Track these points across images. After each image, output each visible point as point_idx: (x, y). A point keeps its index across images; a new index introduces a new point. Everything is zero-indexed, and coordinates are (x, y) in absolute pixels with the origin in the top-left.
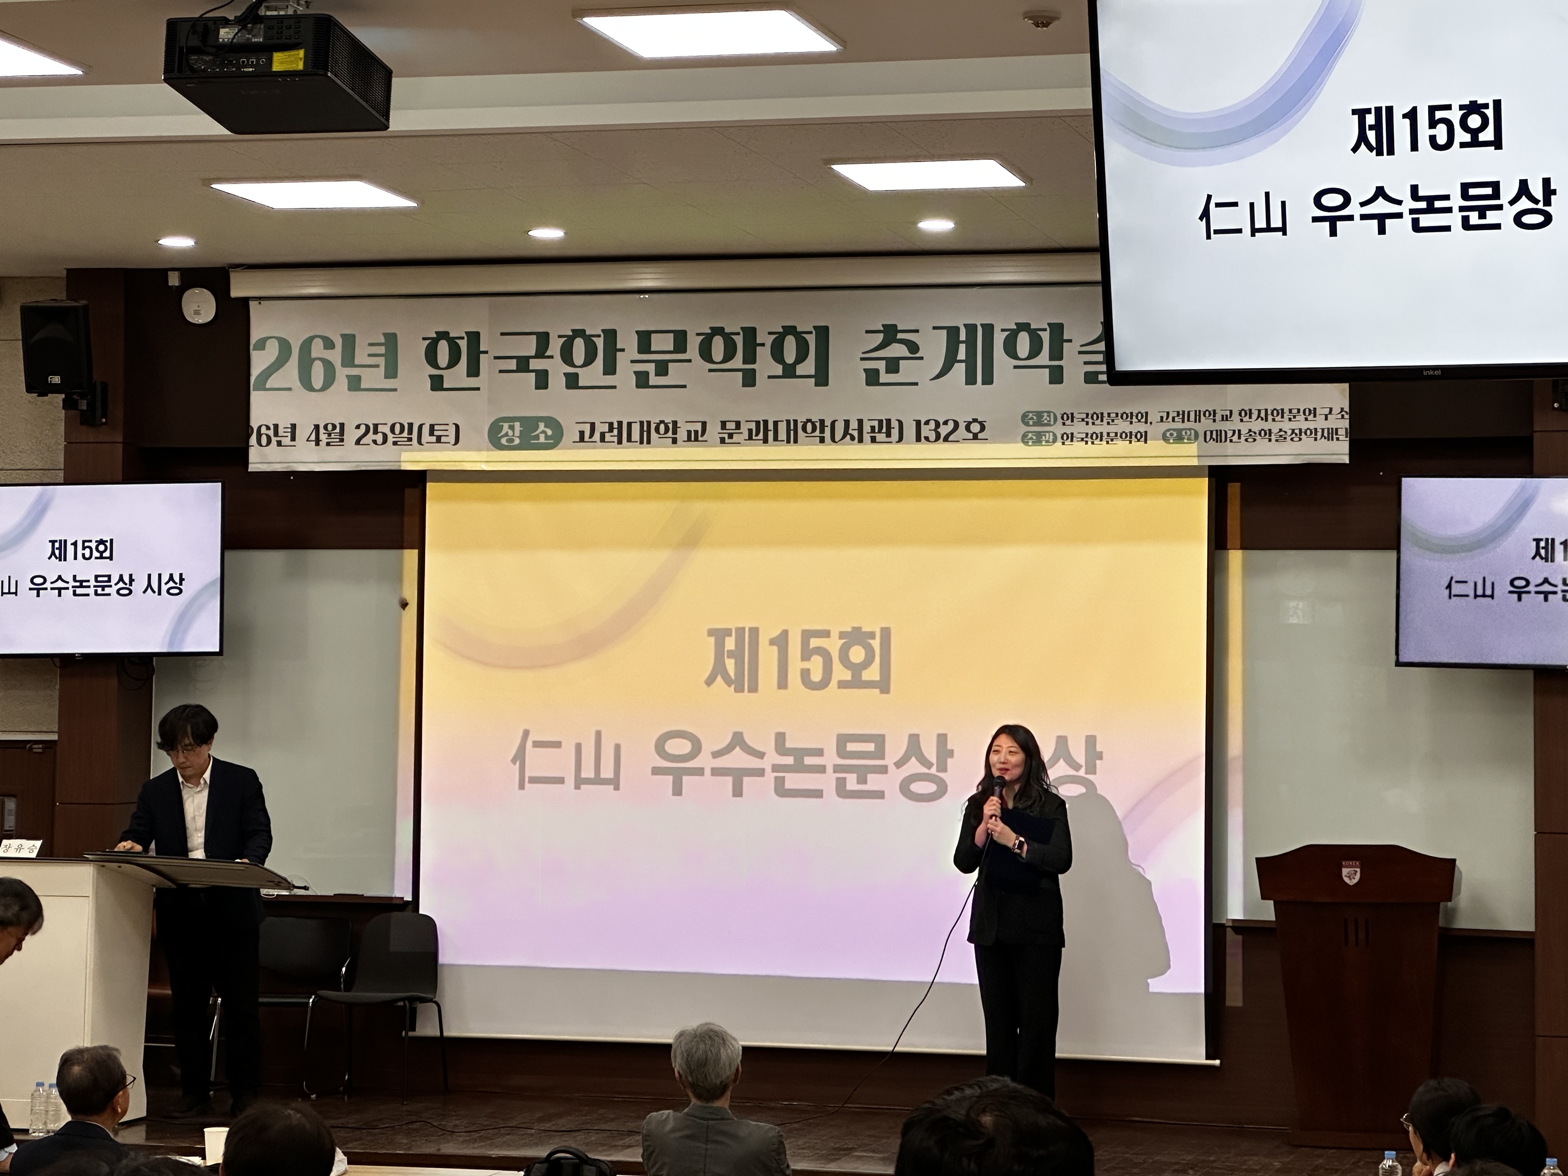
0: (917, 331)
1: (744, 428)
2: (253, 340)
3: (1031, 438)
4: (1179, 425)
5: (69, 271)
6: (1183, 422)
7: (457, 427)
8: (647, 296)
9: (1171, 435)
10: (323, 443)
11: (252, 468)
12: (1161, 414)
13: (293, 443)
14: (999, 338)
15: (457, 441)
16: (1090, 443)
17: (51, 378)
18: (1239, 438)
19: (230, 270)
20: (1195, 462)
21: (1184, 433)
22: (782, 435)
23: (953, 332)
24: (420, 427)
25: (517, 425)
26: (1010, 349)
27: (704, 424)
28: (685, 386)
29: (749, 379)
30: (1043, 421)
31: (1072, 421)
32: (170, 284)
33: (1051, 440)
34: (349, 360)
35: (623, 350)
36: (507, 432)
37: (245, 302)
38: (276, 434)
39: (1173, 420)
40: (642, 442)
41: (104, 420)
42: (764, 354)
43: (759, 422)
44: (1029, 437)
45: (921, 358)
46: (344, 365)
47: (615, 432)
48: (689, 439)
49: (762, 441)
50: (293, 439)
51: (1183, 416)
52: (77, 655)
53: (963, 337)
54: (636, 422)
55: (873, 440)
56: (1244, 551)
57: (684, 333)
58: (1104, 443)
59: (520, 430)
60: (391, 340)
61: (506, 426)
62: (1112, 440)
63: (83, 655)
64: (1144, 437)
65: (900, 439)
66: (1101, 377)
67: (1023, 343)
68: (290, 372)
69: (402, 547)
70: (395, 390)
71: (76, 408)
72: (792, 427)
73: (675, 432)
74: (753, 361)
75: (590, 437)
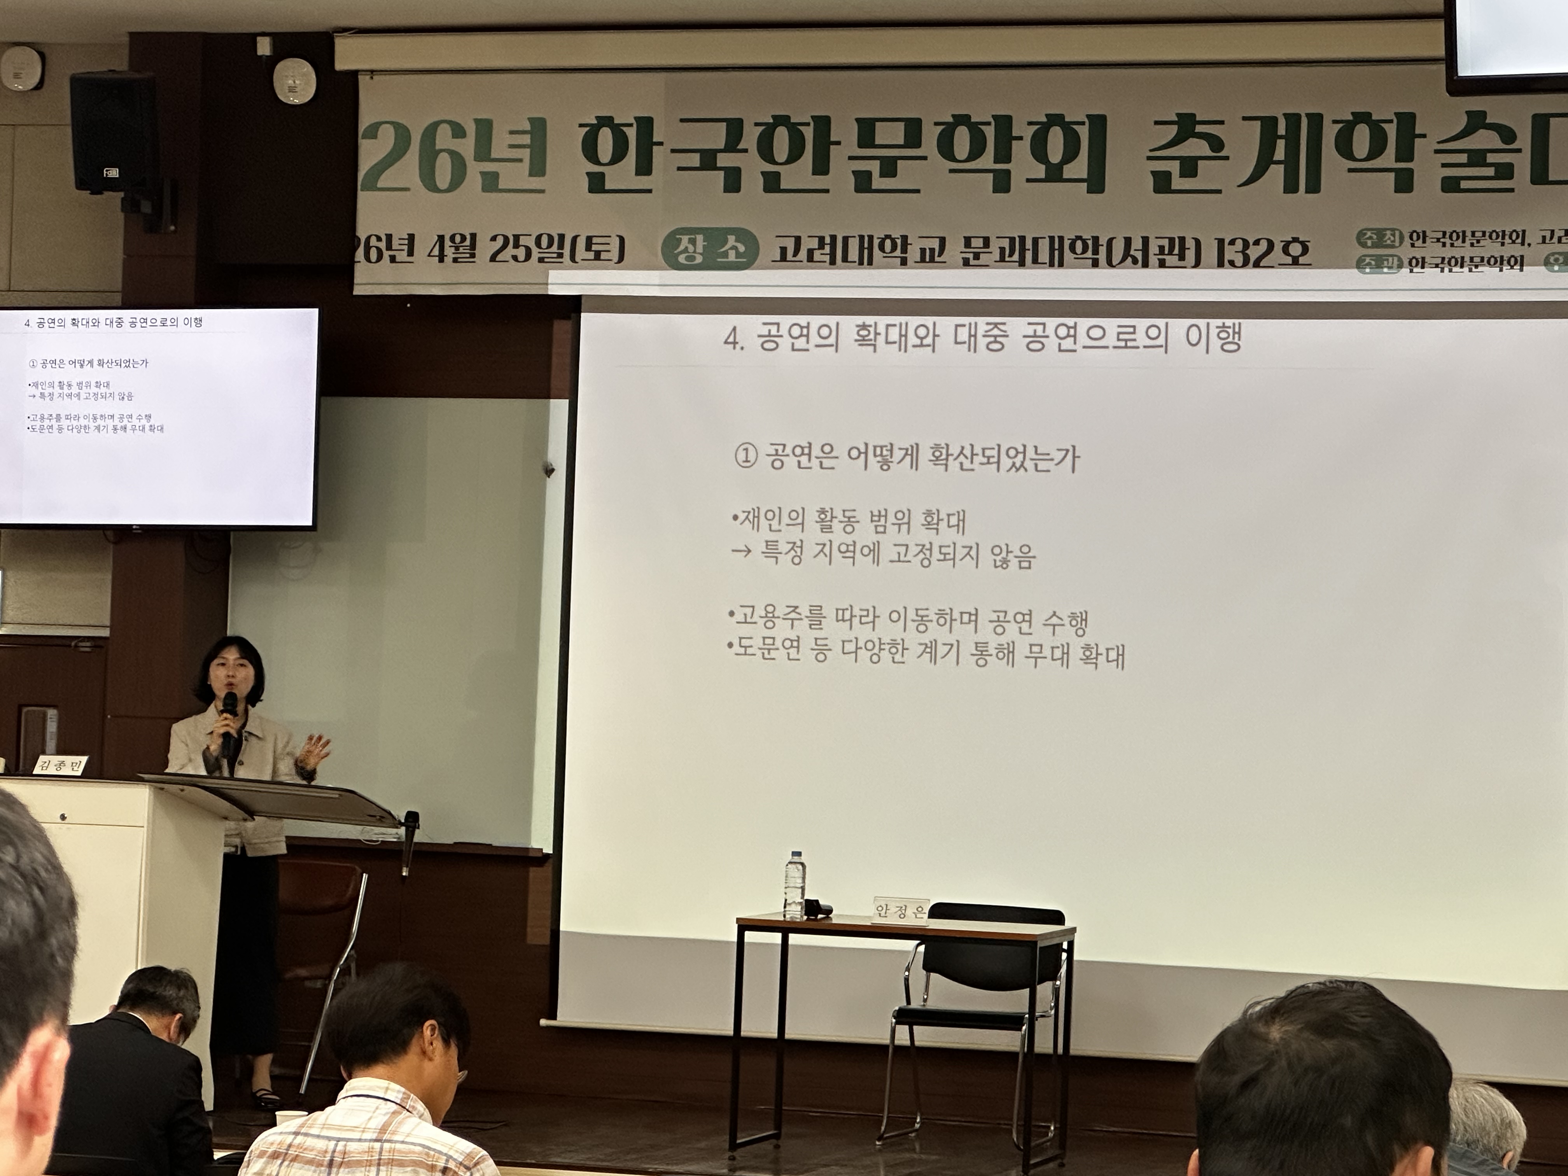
0: (1222, 123)
1: (995, 246)
2: (363, 126)
3: (1369, 264)
4: (1566, 248)
5: (132, 34)
7: (622, 240)
8: (871, 74)
9: (1556, 260)
10: (448, 259)
11: (358, 291)
12: (1543, 233)
13: (410, 259)
14: (1329, 133)
15: (621, 258)
16: (1446, 270)
19: (335, 34)
22: (1044, 256)
23: (1269, 124)
24: (574, 240)
25: (700, 238)
26: (1344, 147)
27: (943, 241)
28: (918, 191)
29: (1002, 183)
30: (1386, 241)
31: (1424, 242)
32: (260, 53)
33: (1395, 266)
34: (483, 153)
35: (838, 143)
36: (687, 248)
37: (353, 75)
38: (389, 247)
39: (1560, 241)
40: (861, 263)
41: (172, 228)
42: (1021, 150)
43: (1014, 238)
44: (1364, 263)
45: (1227, 158)
46: (477, 160)
47: (827, 249)
48: (923, 260)
49: (1017, 264)
50: (411, 253)
52: (134, 527)
53: (1281, 130)
54: (855, 237)
55: (1162, 264)
57: (918, 122)
58: (1466, 269)
59: (704, 245)
60: (540, 129)
61: (685, 239)
62: (1476, 267)
63: (142, 527)
64: (1520, 262)
65: (1197, 265)
66: (1464, 184)
67: (1362, 138)
68: (409, 167)
69: (549, 396)
70: (542, 191)
71: (138, 211)
72: (1057, 246)
73: (904, 251)
74: (1008, 160)
75: (795, 255)
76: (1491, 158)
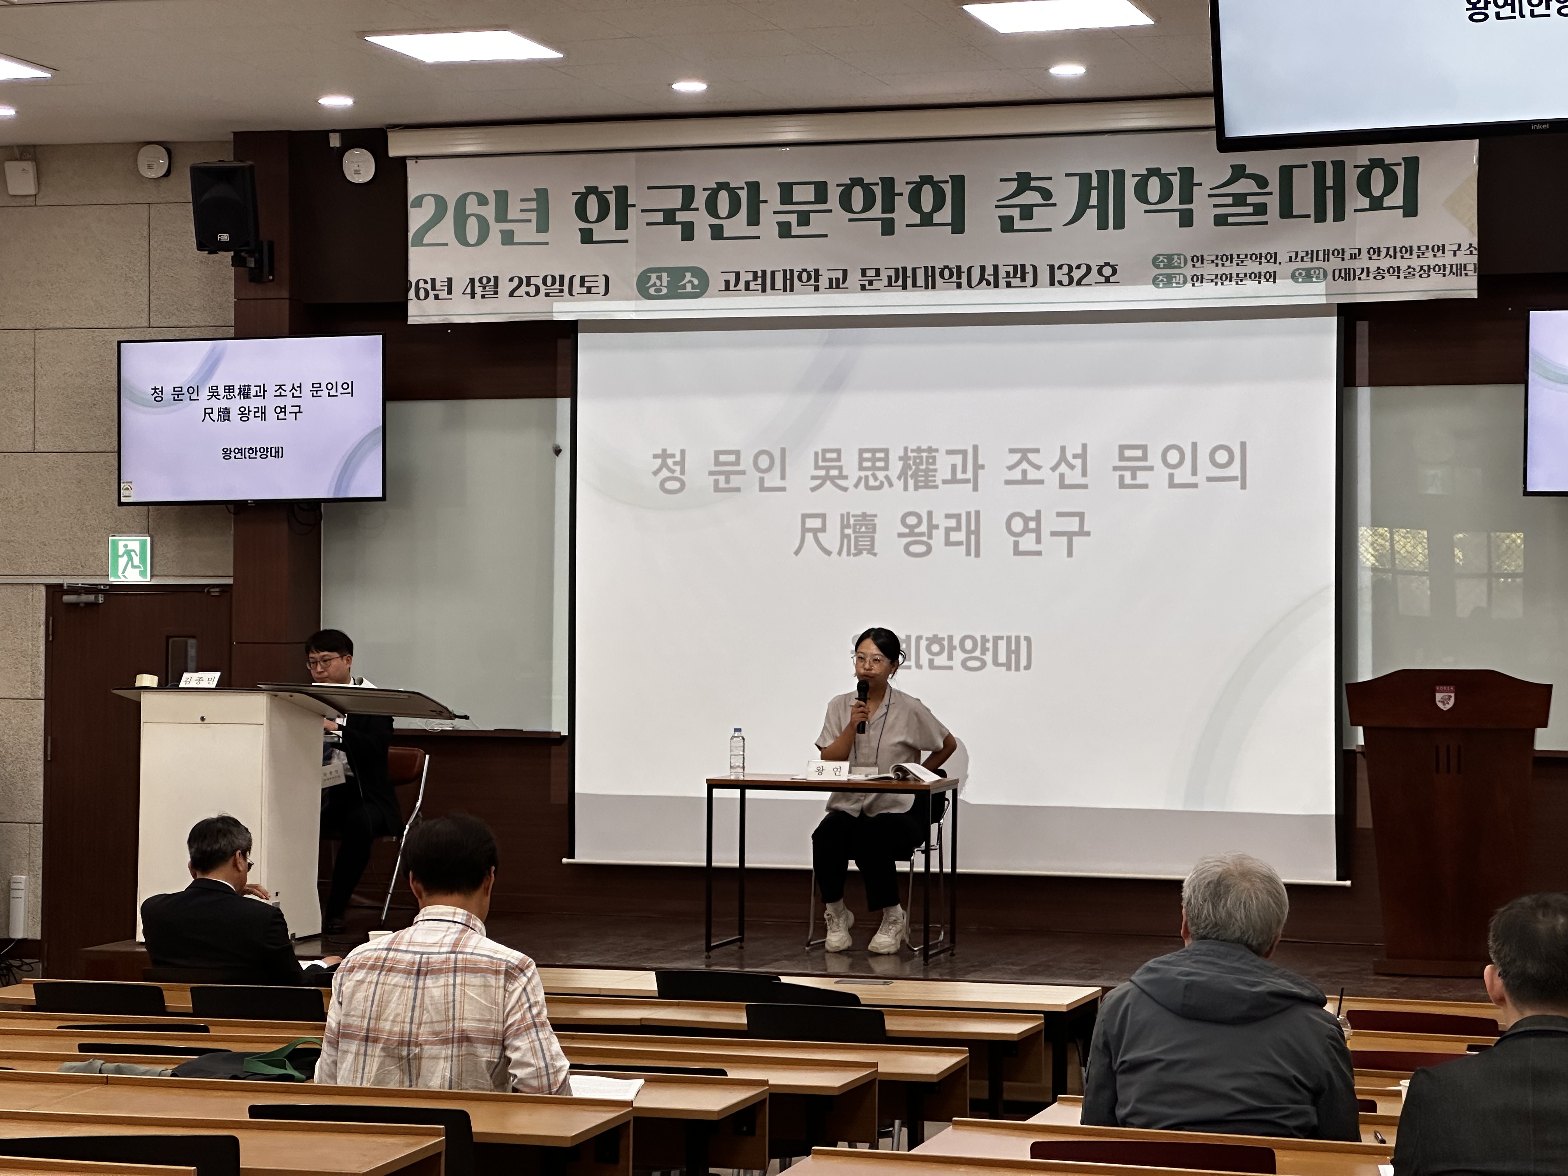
0: (1050, 178)
1: (884, 275)
2: (410, 199)
3: (1162, 281)
4: (1309, 265)
5: (235, 133)
6: (1312, 261)
7: (607, 278)
8: (788, 149)
9: (1300, 274)
10: (478, 296)
11: (411, 321)
12: (1291, 254)
13: (449, 296)
14: (1130, 184)
15: (607, 292)
16: (1219, 284)
18: (1368, 276)
19: (388, 130)
20: (1323, 300)
21: (1312, 272)
22: (921, 281)
23: (1085, 179)
24: (571, 279)
25: (665, 275)
26: (1141, 194)
27: (845, 272)
28: (826, 236)
29: (888, 228)
30: (1174, 264)
31: (1202, 263)
32: (332, 145)
33: (1181, 282)
34: (502, 215)
35: (766, 202)
36: (655, 282)
37: (402, 161)
38: (434, 288)
39: (1302, 260)
40: (785, 290)
41: (271, 277)
42: (902, 203)
43: (898, 269)
44: (1160, 279)
45: (1055, 205)
46: (497, 220)
47: (760, 281)
48: (831, 287)
49: (901, 288)
50: (450, 292)
51: (1312, 255)
52: (249, 501)
53: (1094, 183)
54: (779, 271)
55: (1009, 285)
56: (1373, 388)
57: (825, 184)
58: (1234, 283)
59: (668, 281)
60: (542, 196)
61: (654, 276)
62: (1241, 281)
63: (255, 501)
64: (1274, 276)
65: (1035, 284)
66: (1231, 220)
67: (1154, 188)
68: (446, 229)
69: (555, 396)
70: (547, 243)
71: (245, 266)
72: (930, 274)
73: (817, 280)
74: (892, 211)
75: (735, 286)
76: (1250, 200)
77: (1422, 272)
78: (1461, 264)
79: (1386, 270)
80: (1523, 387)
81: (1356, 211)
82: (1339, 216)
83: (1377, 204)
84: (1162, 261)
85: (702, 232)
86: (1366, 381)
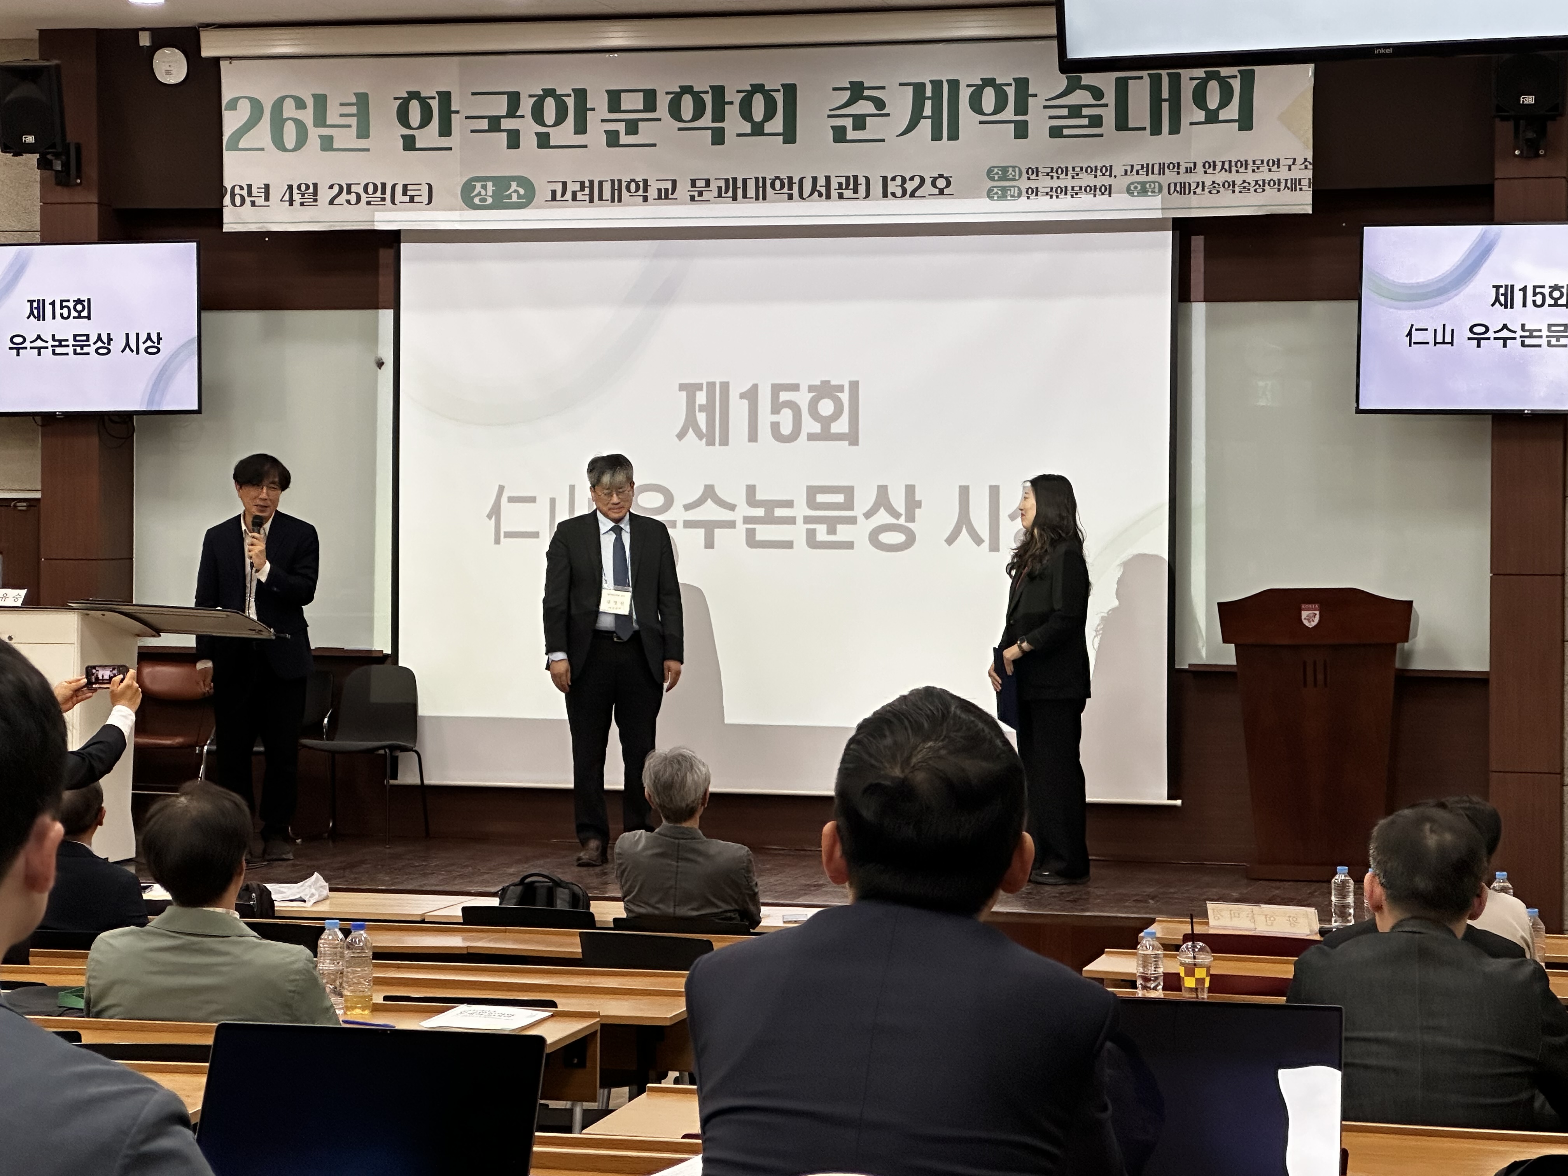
0: (883, 88)
1: (714, 186)
2: (225, 100)
3: (997, 193)
4: (1143, 178)
5: (41, 32)
6: (1147, 175)
7: (430, 186)
8: (616, 55)
9: (1136, 188)
10: (297, 204)
11: (226, 228)
12: (1126, 168)
13: (267, 203)
14: (965, 94)
15: (430, 201)
16: (1054, 197)
17: (25, 138)
18: (1203, 190)
19: (201, 29)
20: (1158, 215)
21: (1148, 186)
22: (751, 192)
23: (919, 89)
24: (393, 187)
25: (490, 184)
26: (976, 104)
27: (674, 183)
28: (655, 145)
29: (718, 137)
30: (1008, 176)
31: (1037, 175)
32: (141, 44)
33: (1016, 195)
34: (320, 120)
35: (593, 109)
36: (480, 192)
37: (216, 61)
38: (250, 194)
39: (1138, 173)
40: (613, 201)
41: (79, 181)
42: (732, 112)
43: (729, 179)
44: (994, 192)
45: (888, 115)
46: (315, 126)
47: (587, 191)
48: (660, 198)
49: (731, 199)
50: (267, 199)
51: (1148, 169)
52: (57, 413)
53: (929, 93)
54: (607, 181)
55: (841, 196)
56: (1208, 303)
57: (654, 92)
58: (1069, 196)
59: (493, 190)
60: (362, 100)
61: (478, 185)
62: (1077, 194)
63: (63, 413)
64: (1108, 190)
65: (867, 195)
66: (1066, 132)
67: (989, 98)
68: (263, 132)
69: (376, 307)
70: (368, 150)
71: (51, 169)
72: (761, 185)
73: (645, 191)
74: (722, 120)
75: (562, 196)
76: (1085, 112)
77: (1257, 186)
78: (1296, 179)
79: (1221, 184)
80: (1356, 303)
81: (1191, 124)
82: (1175, 129)
83: (1212, 118)
84: (997, 173)
85: (529, 140)
86: (1202, 297)
